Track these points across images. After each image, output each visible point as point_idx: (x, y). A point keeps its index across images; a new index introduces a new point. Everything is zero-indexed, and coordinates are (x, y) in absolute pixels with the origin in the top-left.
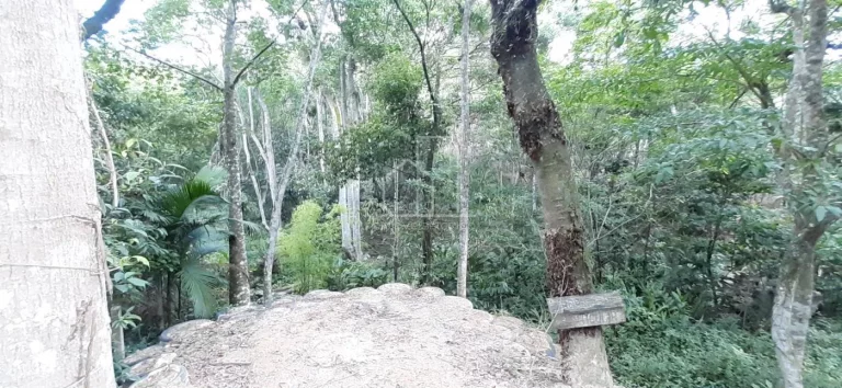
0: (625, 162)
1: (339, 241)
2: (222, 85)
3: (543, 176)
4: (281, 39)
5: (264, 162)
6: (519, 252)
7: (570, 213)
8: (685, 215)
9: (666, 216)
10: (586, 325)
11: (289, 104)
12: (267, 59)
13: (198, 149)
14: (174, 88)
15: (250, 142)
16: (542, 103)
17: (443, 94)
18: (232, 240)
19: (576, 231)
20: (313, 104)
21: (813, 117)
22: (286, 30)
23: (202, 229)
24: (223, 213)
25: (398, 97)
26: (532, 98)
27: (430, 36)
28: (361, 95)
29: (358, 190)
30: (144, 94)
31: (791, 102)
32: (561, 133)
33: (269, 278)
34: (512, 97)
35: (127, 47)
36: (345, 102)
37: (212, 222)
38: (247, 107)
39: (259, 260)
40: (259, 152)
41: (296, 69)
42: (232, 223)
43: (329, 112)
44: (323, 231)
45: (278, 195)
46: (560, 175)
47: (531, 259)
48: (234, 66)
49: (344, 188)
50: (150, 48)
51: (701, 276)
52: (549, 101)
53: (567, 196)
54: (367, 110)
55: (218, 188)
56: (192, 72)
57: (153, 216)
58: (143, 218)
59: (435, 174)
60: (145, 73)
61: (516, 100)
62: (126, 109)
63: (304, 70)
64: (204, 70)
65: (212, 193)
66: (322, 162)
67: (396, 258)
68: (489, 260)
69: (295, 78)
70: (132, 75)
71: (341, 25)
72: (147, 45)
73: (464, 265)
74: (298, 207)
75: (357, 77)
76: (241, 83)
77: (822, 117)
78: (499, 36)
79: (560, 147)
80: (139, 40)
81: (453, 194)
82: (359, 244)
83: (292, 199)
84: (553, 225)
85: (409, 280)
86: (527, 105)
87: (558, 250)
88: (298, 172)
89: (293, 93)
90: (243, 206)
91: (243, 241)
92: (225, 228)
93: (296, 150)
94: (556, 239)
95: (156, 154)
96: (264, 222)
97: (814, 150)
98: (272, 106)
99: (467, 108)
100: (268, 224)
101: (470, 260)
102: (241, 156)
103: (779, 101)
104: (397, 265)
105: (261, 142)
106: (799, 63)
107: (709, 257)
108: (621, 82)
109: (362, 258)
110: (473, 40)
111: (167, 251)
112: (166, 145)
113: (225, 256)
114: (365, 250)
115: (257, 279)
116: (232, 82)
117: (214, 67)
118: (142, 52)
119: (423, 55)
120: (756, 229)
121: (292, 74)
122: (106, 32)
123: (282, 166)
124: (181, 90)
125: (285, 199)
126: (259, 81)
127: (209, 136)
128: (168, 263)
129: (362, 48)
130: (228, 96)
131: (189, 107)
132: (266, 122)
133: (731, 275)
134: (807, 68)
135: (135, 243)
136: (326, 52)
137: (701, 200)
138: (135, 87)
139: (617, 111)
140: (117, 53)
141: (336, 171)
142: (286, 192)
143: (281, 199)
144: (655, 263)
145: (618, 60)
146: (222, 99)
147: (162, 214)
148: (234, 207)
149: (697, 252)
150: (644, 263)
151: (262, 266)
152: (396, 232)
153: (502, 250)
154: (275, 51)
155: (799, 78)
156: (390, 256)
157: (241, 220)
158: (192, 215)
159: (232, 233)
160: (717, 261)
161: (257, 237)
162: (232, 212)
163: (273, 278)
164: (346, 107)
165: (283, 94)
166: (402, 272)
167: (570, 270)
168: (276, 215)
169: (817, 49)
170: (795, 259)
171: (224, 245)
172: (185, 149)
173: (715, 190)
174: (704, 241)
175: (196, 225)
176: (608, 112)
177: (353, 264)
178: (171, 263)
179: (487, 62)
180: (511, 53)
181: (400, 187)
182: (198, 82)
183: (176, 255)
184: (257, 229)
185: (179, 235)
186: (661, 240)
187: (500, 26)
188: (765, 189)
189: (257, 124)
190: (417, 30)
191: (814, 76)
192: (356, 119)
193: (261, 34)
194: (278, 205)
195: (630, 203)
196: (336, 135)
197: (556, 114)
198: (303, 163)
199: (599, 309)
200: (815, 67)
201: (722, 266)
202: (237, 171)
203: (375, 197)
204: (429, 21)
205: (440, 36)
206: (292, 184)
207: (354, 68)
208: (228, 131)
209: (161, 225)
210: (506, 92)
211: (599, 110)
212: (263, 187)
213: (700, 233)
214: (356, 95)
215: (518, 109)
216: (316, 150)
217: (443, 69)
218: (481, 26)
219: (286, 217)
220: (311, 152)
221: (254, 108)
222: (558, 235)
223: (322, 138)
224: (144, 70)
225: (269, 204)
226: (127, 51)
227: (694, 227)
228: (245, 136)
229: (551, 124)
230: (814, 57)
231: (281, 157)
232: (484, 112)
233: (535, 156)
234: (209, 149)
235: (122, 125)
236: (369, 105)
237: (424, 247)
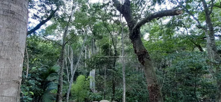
0: (167, 65)
1: (89, 87)
2: (62, 45)
3: (145, 69)
4: (78, 34)
5: (70, 64)
6: (140, 91)
7: (154, 80)
8: (185, 80)
9: (180, 80)
11: (78, 49)
12: (74, 39)
13: (53, 61)
14: (50, 45)
15: (67, 58)
16: (143, 50)
17: (117, 47)
18: (59, 86)
19: (156, 85)
20: (84, 49)
21: (215, 54)
22: (79, 32)
23: (51, 82)
24: (57, 78)
25: (106, 48)
26: (140, 48)
27: (114, 34)
28: (97, 47)
29: (95, 72)
30: (42, 47)
31: (208, 50)
32: (149, 57)
33: (68, 98)
34: (135, 48)
35: (40, 36)
36: (92, 49)
37: (54, 81)
38: (68, 50)
39: (66, 92)
40: (69, 61)
41: (81, 41)
42: (59, 81)
43: (88, 51)
44: (85, 83)
45: (73, 73)
46: (150, 69)
47: (144, 93)
48: (66, 40)
49: (91, 71)
50: (46, 36)
51: (194, 99)
52: (145, 49)
53: (153, 75)
54: (98, 51)
55: (57, 71)
56: (55, 41)
57: (38, 79)
58: (36, 79)
59: (116, 68)
60: (43, 42)
61: (137, 49)
62: (37, 50)
63: (83, 41)
64: (58, 41)
65: (55, 72)
66: (86, 64)
67: (105, 92)
68: (131, 93)
69: (80, 43)
70: (40, 42)
71: (92, 31)
73: (125, 94)
74: (78, 77)
75: (96, 43)
76: (67, 44)
77: (218, 53)
78: (131, 34)
79: (149, 61)
80: (43, 34)
81: (121, 73)
82: (94, 88)
83: (77, 74)
84: (150, 83)
85: (108, 99)
86: (139, 50)
87: (152, 91)
88: (79, 67)
89: (79, 47)
90: (63, 76)
91: (62, 87)
92: (57, 82)
93: (79, 61)
94: (151, 87)
95: (42, 62)
96: (68, 80)
97: (218, 62)
98: (74, 50)
99: (124, 51)
100: (70, 81)
101: (126, 93)
102: (64, 62)
103: (204, 49)
104: (105, 94)
105: (70, 59)
106: (208, 40)
107: (195, 93)
108: (163, 45)
109: (95, 92)
110: (124, 35)
111: (40, 89)
112: (46, 60)
113: (56, 90)
114: (96, 89)
115: (64, 98)
116: (64, 44)
117: (61, 41)
118: (44, 37)
119: (112, 38)
120: (207, 84)
121: (80, 42)
122: (36, 32)
123: (75, 65)
124: (52, 46)
125: (75, 74)
126: (71, 44)
127: (57, 57)
128: (40, 93)
129: (97, 36)
130: (63, 48)
131: (53, 50)
132: (72, 54)
133: (202, 98)
134: (211, 41)
135: (31, 87)
136: (88, 37)
137: (189, 76)
138: (40, 45)
139: (162, 52)
140: (37, 37)
141: (89, 67)
142: (75, 72)
143: (74, 74)
144: (180, 94)
145: (161, 39)
146: (61, 48)
147: (41, 78)
148: (61, 76)
149: (191, 91)
150: (176, 94)
151: (66, 94)
152: (105, 84)
153: (135, 90)
154: (76, 37)
155: (209, 44)
156: (103, 91)
157: (62, 80)
158: (49, 78)
159: (59, 84)
160: (198, 94)
161: (66, 85)
162: (60, 78)
163: (69, 98)
164: (93, 50)
165: (77, 47)
166: (107, 96)
167: (156, 97)
168: (72, 79)
169: (212, 37)
170: (219, 93)
171: (56, 87)
172: (50, 60)
173: (192, 73)
174: (193, 88)
175: (50, 82)
176: (160, 52)
177: (92, 94)
178: (41, 93)
179: (128, 40)
180: (134, 38)
181: (106, 71)
182: (56, 44)
183: (43, 90)
184: (66, 83)
185: (44, 84)
186: (180, 88)
187: (131, 32)
188: (206, 73)
189: (69, 54)
190: (111, 32)
191: (213, 43)
192: (95, 53)
193: (73, 33)
194: (73, 76)
195: (170, 77)
196: (90, 57)
197: (147, 53)
198: (80, 65)
200: (213, 41)
201: (199, 95)
202: (63, 66)
203: (99, 74)
204: (114, 31)
205: (116, 34)
206: (77, 70)
207: (95, 41)
208: (62, 56)
209: (40, 81)
210: (134, 47)
211: (158, 52)
212: (69, 71)
213: (191, 85)
214: (95, 47)
215: (137, 51)
216: (84, 61)
217: (117, 41)
218: (126, 32)
219: (75, 79)
220: (83, 62)
221: (69, 50)
222: (151, 86)
223: (86, 58)
224: (43, 41)
225: (70, 75)
226: (40, 37)
227: (189, 83)
228: (66, 57)
229: (146, 55)
230: (212, 39)
231: (75, 63)
232: (128, 52)
233: (143, 63)
234: (56, 61)
235: (35, 54)
237: (113, 89)
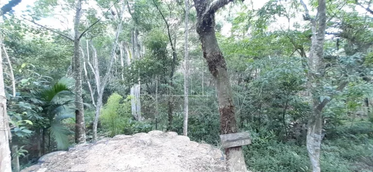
0: (252, 78)
1: (130, 112)
2: (73, 39)
3: (218, 83)
4: (103, 19)
5: (94, 75)
6: (210, 115)
7: (229, 99)
8: (275, 99)
9: (267, 100)
10: (235, 146)
11: (107, 48)
12: (96, 28)
13: (60, 68)
14: (49, 39)
15: (87, 66)
16: (217, 53)
17: (178, 47)
18: (77, 112)
19: (231, 106)
20: (118, 49)
21: (319, 61)
22: (106, 15)
23: (62, 106)
24: (73, 99)
25: (157, 48)
26: (213, 50)
27: (172, 22)
28: (141, 46)
29: (139, 88)
30: (33, 41)
31: (311, 55)
32: (225, 65)
33: (95, 130)
34: (205, 49)
35: (24, 18)
36: (133, 49)
37: (66, 103)
38: (86, 49)
39: (91, 122)
40: (92, 70)
41: (110, 33)
42: (77, 104)
43: (126, 53)
44: (122, 107)
45: (100, 90)
46: (225, 83)
47: (215, 118)
48: (80, 30)
49: (133, 87)
50: (36, 19)
51: (281, 124)
52: (220, 52)
53: (228, 92)
54: (144, 53)
55: (70, 87)
56: (58, 32)
57: (36, 101)
58: (31, 102)
59: (174, 82)
60: (34, 32)
61: (207, 51)
62: (23, 49)
63: (114, 33)
64: (64, 31)
65: (67, 89)
66: (122, 76)
67: (156, 119)
68: (197, 119)
69: (110, 37)
70: (27, 32)
71: (132, 14)
72: (35, 18)
73: (186, 122)
74: (111, 96)
75: (139, 38)
76: (83, 38)
77: (323, 61)
78: (200, 24)
79: (225, 71)
80: (31, 16)
81: (182, 91)
82: (139, 113)
83: (107, 93)
84: (222, 104)
85: (162, 129)
86: (211, 53)
87: (224, 114)
88: (111, 80)
89: (109, 44)
90: (83, 96)
91: (83, 113)
92: (74, 106)
93: (110, 70)
94: (223, 110)
95: (38, 70)
96: (94, 103)
97: (319, 74)
98: (98, 49)
99: (188, 53)
100: (96, 104)
101: (189, 119)
102: (83, 72)
103: (307, 54)
104: (157, 122)
105: (93, 66)
106: (314, 40)
107: (284, 116)
108: (249, 45)
109: (141, 119)
110: (190, 25)
111: (43, 118)
112: (44, 66)
113: (74, 119)
114: (142, 116)
115: (90, 130)
116: (78, 38)
117: (70, 30)
118: (33, 21)
119: (169, 30)
120: (300, 105)
121: (109, 35)
122: (14, 11)
123: (103, 77)
124: (52, 40)
125: (104, 93)
126: (92, 37)
127: (66, 62)
128: (44, 124)
129: (141, 25)
130: (76, 44)
131: (56, 48)
132: (96, 56)
133: (292, 123)
134: (317, 42)
135: (25, 114)
136: (125, 26)
137: (280, 93)
138: (28, 38)
139: (248, 57)
140: (20, 21)
141: (129, 80)
142: (105, 89)
143: (102, 92)
144: (264, 119)
145: (248, 35)
146: (73, 45)
147: (40, 100)
148: (78, 96)
149: (279, 114)
150: (259, 119)
151: (92, 124)
152: (156, 108)
153: (202, 114)
154: (100, 24)
155: (314, 46)
156: (154, 118)
157: (82, 102)
158: (57, 100)
159: (77, 109)
160: (287, 118)
161: (89, 111)
162: (77, 99)
163: (98, 130)
164: (134, 51)
165: (104, 43)
166: (159, 125)
167: (229, 123)
168: (100, 100)
169: (321, 35)
170: (314, 117)
171: (73, 115)
172: (54, 68)
173: (285, 89)
174: (282, 110)
175: (58, 105)
176: (245, 57)
177: (137, 122)
178: (45, 124)
179: (196, 35)
180: (205, 31)
181: (158, 87)
182: (61, 36)
183: (48, 120)
184: (90, 107)
185: (49, 110)
186: (266, 109)
187: (200, 20)
188: (303, 89)
189: (91, 57)
190: (166, 19)
191: (320, 45)
192: (139, 57)
193: (93, 16)
194: (101, 96)
195: (253, 94)
196: (129, 64)
197: (223, 57)
198: (113, 76)
199: (241, 139)
200: (320, 42)
201: (289, 119)
202: (80, 79)
203: (147, 92)
204: (171, 15)
205: (176, 22)
206: (108, 86)
207: (138, 34)
208: (76, 61)
209: (40, 105)
210: (203, 48)
211: (241, 56)
212: (93, 87)
213: (281, 107)
214: (139, 46)
215: (208, 55)
216: (120, 70)
217: (178, 36)
218: (193, 19)
219: (105, 101)
220: (118, 71)
221: (90, 49)
222: (224, 108)
223: (123, 65)
224: (33, 29)
225: (96, 95)
226: (25, 20)
227: (278, 104)
228: (84, 63)
229: (221, 61)
230: (320, 38)
231: (103, 73)
232: (195, 55)
233: (215, 75)
234: (66, 69)
235: (20, 56)
236: (144, 50)
237: (169, 114)
